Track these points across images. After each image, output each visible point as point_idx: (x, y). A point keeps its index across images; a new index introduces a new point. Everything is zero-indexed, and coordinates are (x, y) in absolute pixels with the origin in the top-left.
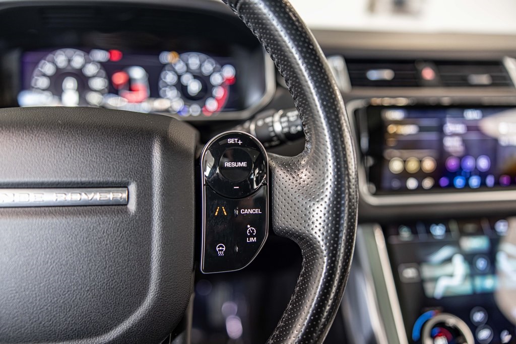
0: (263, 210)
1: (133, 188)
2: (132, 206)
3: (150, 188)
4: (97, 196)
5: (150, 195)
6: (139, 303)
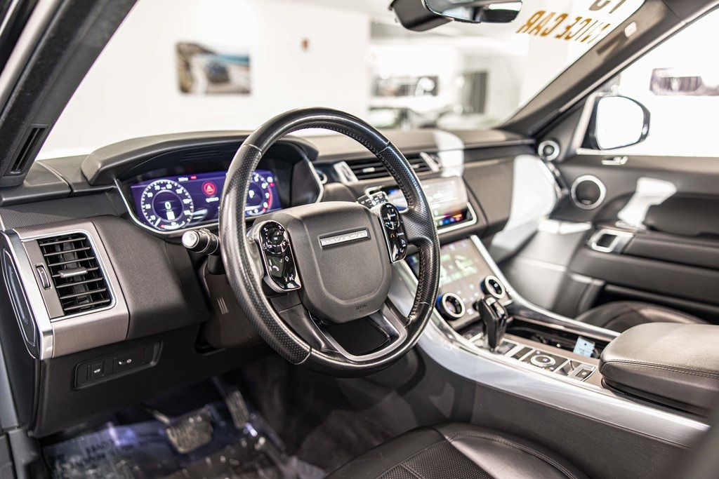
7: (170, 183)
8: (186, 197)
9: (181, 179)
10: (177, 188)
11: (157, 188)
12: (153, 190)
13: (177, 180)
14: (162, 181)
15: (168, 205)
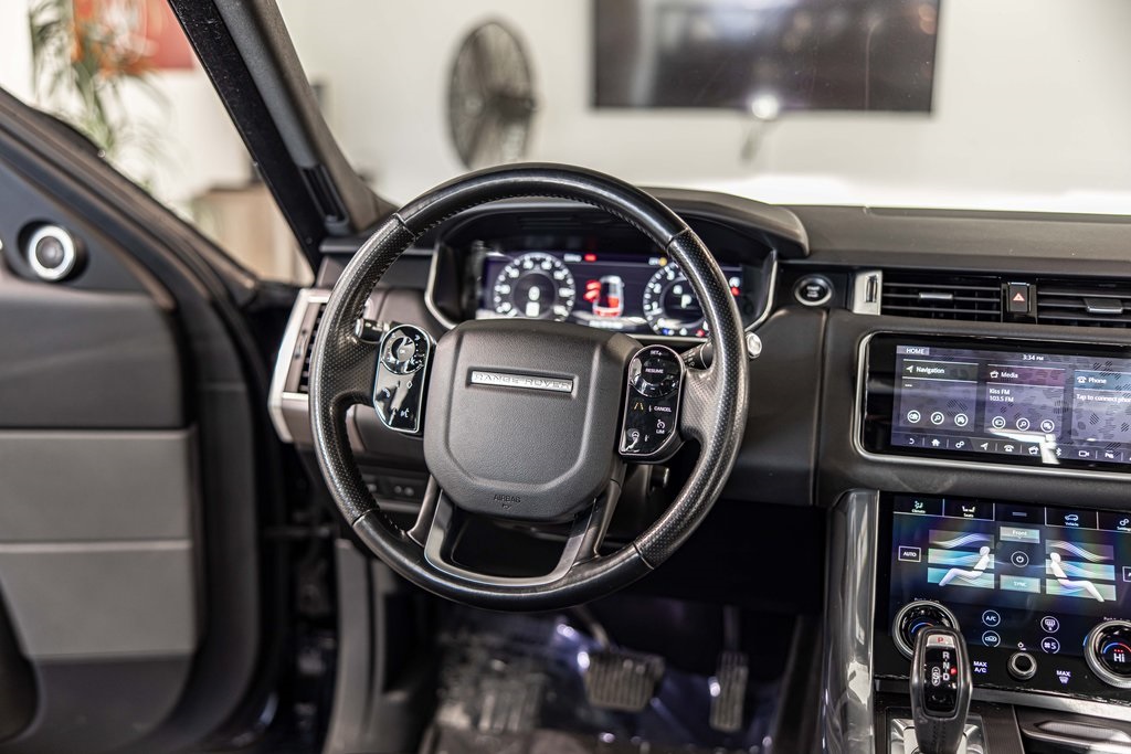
0: (673, 409)
1: (576, 380)
2: (574, 394)
3: (589, 382)
4: (551, 385)
5: (588, 387)
6: (572, 465)
7: (548, 261)
8: (567, 286)
9: (570, 258)
10: (559, 269)
11: (528, 265)
12: (521, 268)
13: (561, 258)
14: (538, 256)
15: (534, 293)
